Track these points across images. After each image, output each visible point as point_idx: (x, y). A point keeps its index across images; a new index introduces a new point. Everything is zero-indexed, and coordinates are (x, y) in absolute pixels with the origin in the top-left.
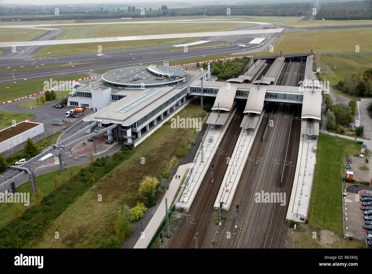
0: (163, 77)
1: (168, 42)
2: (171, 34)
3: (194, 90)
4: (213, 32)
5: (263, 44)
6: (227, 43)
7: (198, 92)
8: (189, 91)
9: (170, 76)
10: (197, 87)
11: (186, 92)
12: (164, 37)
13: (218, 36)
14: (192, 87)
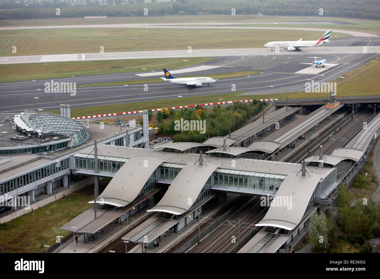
0: (30, 135)
1: (133, 68)
2: (153, 50)
3: (81, 162)
4: (244, 47)
5: (322, 75)
6: (252, 70)
7: (89, 168)
8: (73, 165)
9: (40, 134)
10: (86, 158)
11: (68, 167)
12: (135, 56)
13: (245, 57)
14: (78, 157)
